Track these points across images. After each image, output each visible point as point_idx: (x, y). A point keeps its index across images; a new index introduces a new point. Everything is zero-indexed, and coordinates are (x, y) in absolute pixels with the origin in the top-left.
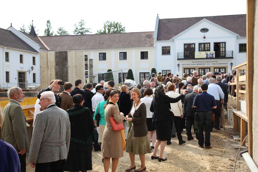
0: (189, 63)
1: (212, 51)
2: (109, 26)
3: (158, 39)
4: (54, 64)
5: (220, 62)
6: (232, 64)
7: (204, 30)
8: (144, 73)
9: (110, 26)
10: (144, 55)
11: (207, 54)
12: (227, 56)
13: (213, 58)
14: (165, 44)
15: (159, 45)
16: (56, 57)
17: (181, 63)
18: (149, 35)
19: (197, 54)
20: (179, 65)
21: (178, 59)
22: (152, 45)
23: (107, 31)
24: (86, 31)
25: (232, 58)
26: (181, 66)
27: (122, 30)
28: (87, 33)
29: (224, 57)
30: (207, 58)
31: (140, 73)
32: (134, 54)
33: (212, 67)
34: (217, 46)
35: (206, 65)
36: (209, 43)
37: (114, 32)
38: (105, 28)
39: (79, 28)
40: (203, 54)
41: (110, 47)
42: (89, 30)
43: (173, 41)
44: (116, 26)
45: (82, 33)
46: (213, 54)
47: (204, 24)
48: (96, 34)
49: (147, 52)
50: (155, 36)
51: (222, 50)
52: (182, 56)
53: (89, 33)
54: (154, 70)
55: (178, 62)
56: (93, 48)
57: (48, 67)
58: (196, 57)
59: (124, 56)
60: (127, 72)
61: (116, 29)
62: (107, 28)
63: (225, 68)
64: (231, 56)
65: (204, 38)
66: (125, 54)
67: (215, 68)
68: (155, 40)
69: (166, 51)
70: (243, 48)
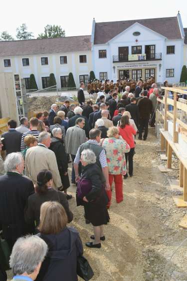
0: (124, 66)
1: (144, 53)
2: (49, 30)
3: (95, 43)
5: (150, 64)
6: (160, 65)
7: (137, 34)
8: (84, 76)
9: (51, 30)
10: (83, 59)
11: (139, 57)
12: (157, 58)
13: (144, 60)
14: (102, 47)
15: (96, 49)
17: (116, 65)
18: (86, 39)
19: (131, 57)
20: (114, 67)
21: (114, 62)
22: (89, 49)
23: (48, 35)
24: (29, 35)
25: (161, 59)
26: (116, 68)
27: (62, 33)
28: (29, 38)
29: (154, 59)
30: (139, 61)
31: (80, 76)
32: (74, 58)
33: (144, 68)
34: (148, 48)
35: (139, 67)
36: (141, 46)
37: (55, 37)
38: (46, 31)
39: (22, 32)
40: (136, 57)
41: (51, 52)
42: (31, 34)
43: (109, 44)
44: (56, 29)
45: (25, 37)
46: (144, 57)
47: (137, 28)
48: (38, 39)
49: (85, 56)
50: (92, 40)
51: (152, 52)
52: (117, 59)
53: (32, 38)
54: (92, 73)
55: (113, 65)
56: (35, 53)
58: (129, 60)
59: (64, 60)
61: (56, 33)
62: (47, 32)
63: (154, 69)
64: (159, 58)
65: (137, 41)
66: (65, 58)
67: (146, 69)
68: (93, 44)
69: (102, 54)
70: (171, 50)
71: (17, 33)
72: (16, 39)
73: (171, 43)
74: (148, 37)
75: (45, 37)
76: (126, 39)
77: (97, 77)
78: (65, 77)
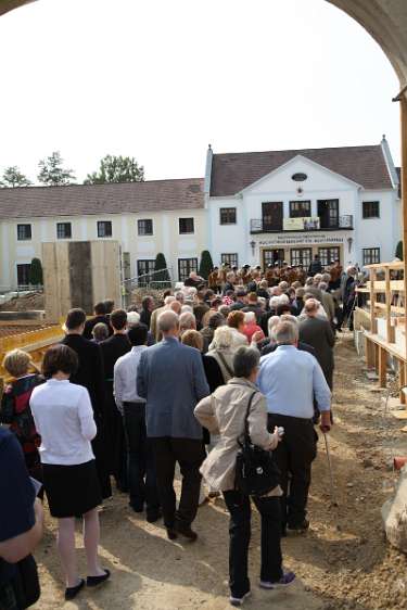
0: (272, 241)
1: (315, 216)
2: (110, 166)
3: (213, 193)
4: (67, 264)
5: (328, 238)
6: (350, 240)
7: (299, 177)
8: (188, 260)
9: (113, 166)
10: (186, 226)
11: (305, 223)
12: (343, 225)
13: (316, 230)
14: (227, 203)
15: (215, 206)
16: (70, 252)
17: (258, 239)
18: (193, 186)
19: (289, 222)
20: (253, 244)
21: (252, 233)
22: (201, 206)
23: (107, 175)
24: (64, 176)
25: (351, 229)
26: (258, 246)
27: (138, 173)
28: (66, 180)
29: (337, 227)
30: (305, 230)
31: (179, 260)
32: (166, 223)
33: (314, 246)
34: (325, 207)
35: (305, 244)
36: (309, 202)
37: (122, 179)
38: (102, 169)
39: (50, 168)
40: (299, 223)
41: (117, 211)
42: (71, 174)
43: (241, 197)
44: (125, 164)
45: (55, 179)
46: (315, 223)
47: (299, 165)
48: (86, 183)
49: (192, 219)
50: (207, 188)
51: (332, 213)
52: (259, 226)
53: (72, 181)
54: (206, 255)
55: (251, 238)
58: (285, 228)
59: (147, 227)
60: (154, 258)
61: (125, 172)
62: (106, 170)
63: (338, 248)
64: (348, 226)
65: (300, 191)
66: (149, 223)
67: (320, 248)
68: (207, 195)
69: (228, 217)
70: (371, 210)
71: (39, 170)
72: (37, 183)
73: (371, 197)
74: (323, 184)
75: (101, 181)
76: (277, 187)
77: (217, 262)
78: (147, 262)
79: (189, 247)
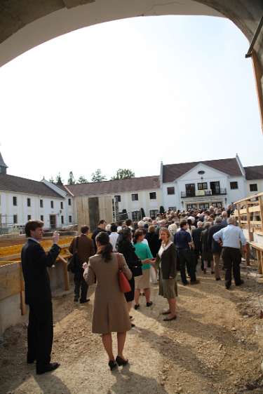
0: (191, 200)
1: (209, 189)
3: (164, 181)
4: (88, 208)
5: (216, 198)
6: (226, 199)
7: (201, 172)
8: (154, 211)
9: (122, 173)
10: (153, 196)
11: (205, 192)
12: (222, 192)
13: (210, 195)
14: (170, 185)
15: (165, 186)
16: (89, 202)
17: (184, 200)
18: (155, 179)
19: (198, 192)
20: (182, 202)
21: (182, 198)
22: (159, 187)
23: (120, 177)
24: (102, 178)
25: (225, 194)
26: (185, 203)
27: (132, 175)
28: (103, 180)
29: (219, 194)
30: (206, 195)
31: (150, 211)
32: (144, 195)
33: (210, 202)
34: (213, 185)
35: (205, 201)
36: (206, 183)
37: (126, 178)
38: (117, 174)
39: (96, 176)
40: (202, 192)
41: (123, 190)
43: (176, 182)
44: (127, 172)
45: (99, 180)
46: (210, 192)
47: (201, 168)
48: (111, 181)
49: (155, 193)
50: (161, 179)
51: (217, 187)
52: (184, 194)
53: (105, 180)
54: (162, 208)
55: (181, 200)
56: (109, 193)
57: (83, 210)
58: (196, 195)
59: (136, 197)
60: (139, 210)
61: (127, 175)
62: (119, 175)
63: (221, 203)
65: (202, 179)
66: (136, 196)
67: (212, 203)
68: (161, 182)
69: (171, 191)
70: (234, 186)
71: (92, 177)
72: (91, 181)
73: (234, 180)
74: (212, 175)
75: (117, 179)
76: (192, 177)
77: (166, 210)
78: (136, 212)
79: (154, 205)
